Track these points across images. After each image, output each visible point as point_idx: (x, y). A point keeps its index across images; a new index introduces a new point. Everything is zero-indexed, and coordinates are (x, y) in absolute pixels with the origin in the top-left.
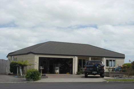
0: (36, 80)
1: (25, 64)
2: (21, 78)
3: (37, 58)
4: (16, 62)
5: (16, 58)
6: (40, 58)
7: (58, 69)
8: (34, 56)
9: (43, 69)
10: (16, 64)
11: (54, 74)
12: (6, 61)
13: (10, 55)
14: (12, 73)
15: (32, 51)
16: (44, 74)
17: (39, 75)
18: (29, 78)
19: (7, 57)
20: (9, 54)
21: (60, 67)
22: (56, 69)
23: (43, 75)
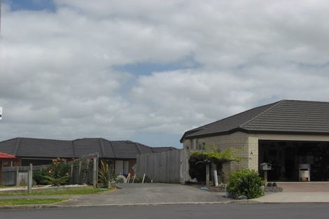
0: (253, 198)
1: (226, 158)
2: (216, 191)
3: (253, 143)
4: (204, 153)
5: (204, 144)
6: (261, 143)
7: (307, 170)
8: (247, 139)
9: (270, 169)
10: (203, 157)
11: (298, 181)
12: (179, 150)
13: (188, 136)
14: (195, 180)
15: (241, 126)
16: (272, 183)
17: (260, 185)
18: (236, 191)
19: (181, 141)
20: (186, 133)
21: (312, 163)
22: (301, 170)
23: (269, 185)
